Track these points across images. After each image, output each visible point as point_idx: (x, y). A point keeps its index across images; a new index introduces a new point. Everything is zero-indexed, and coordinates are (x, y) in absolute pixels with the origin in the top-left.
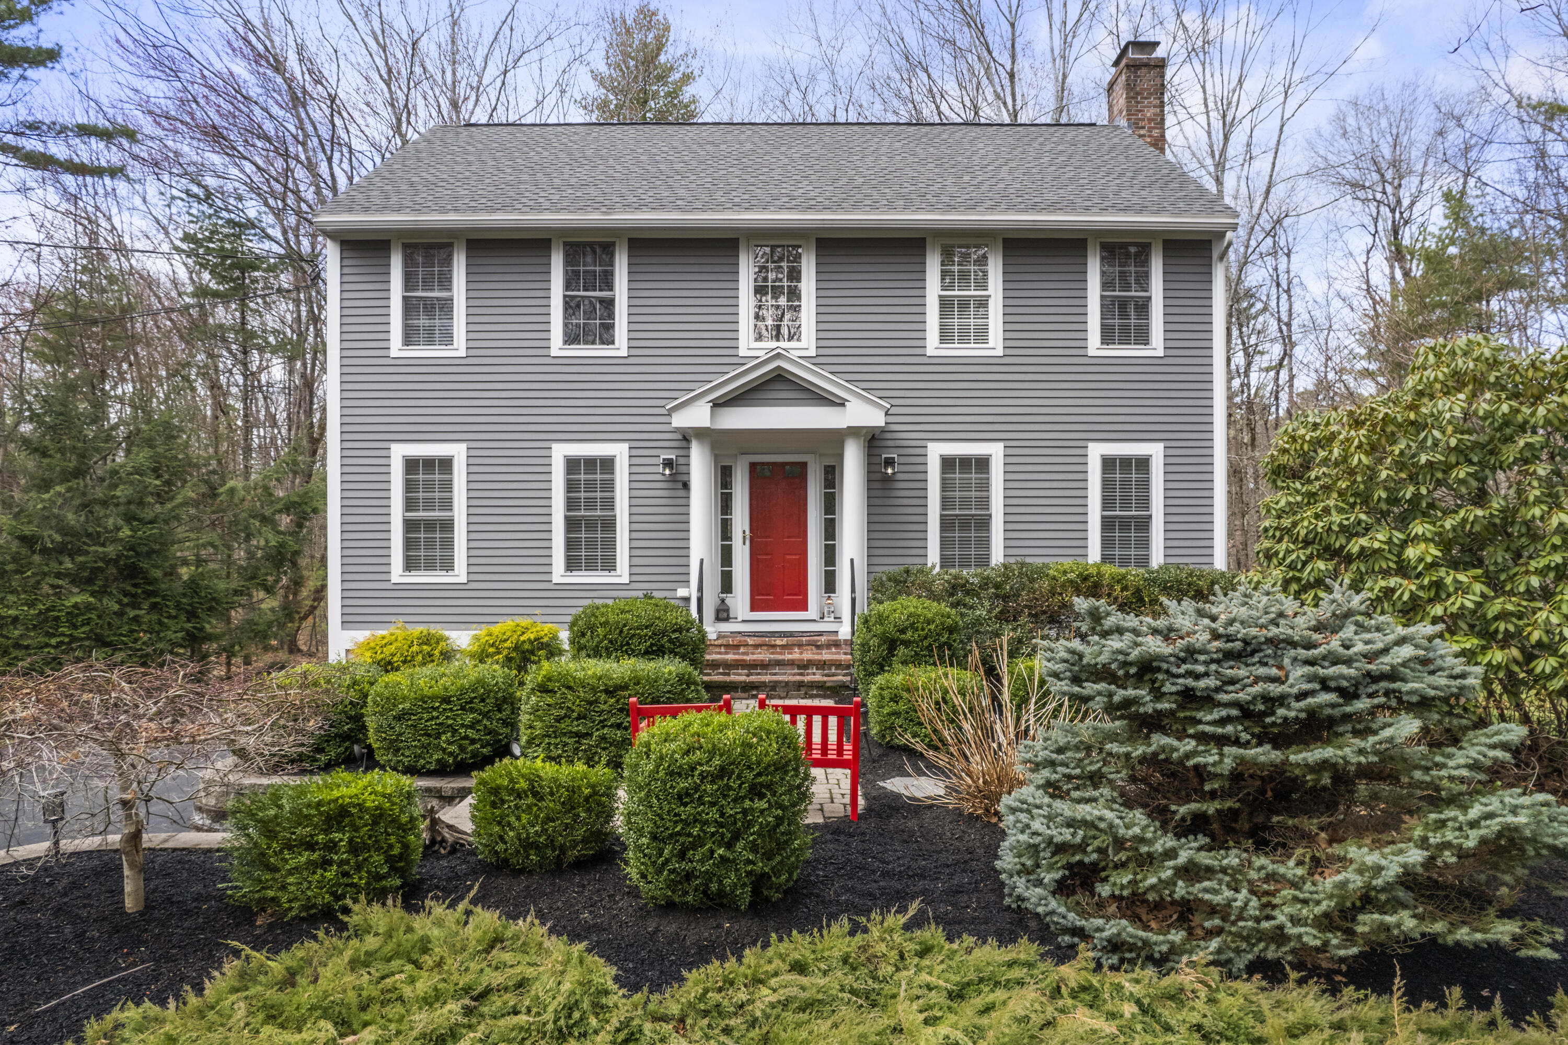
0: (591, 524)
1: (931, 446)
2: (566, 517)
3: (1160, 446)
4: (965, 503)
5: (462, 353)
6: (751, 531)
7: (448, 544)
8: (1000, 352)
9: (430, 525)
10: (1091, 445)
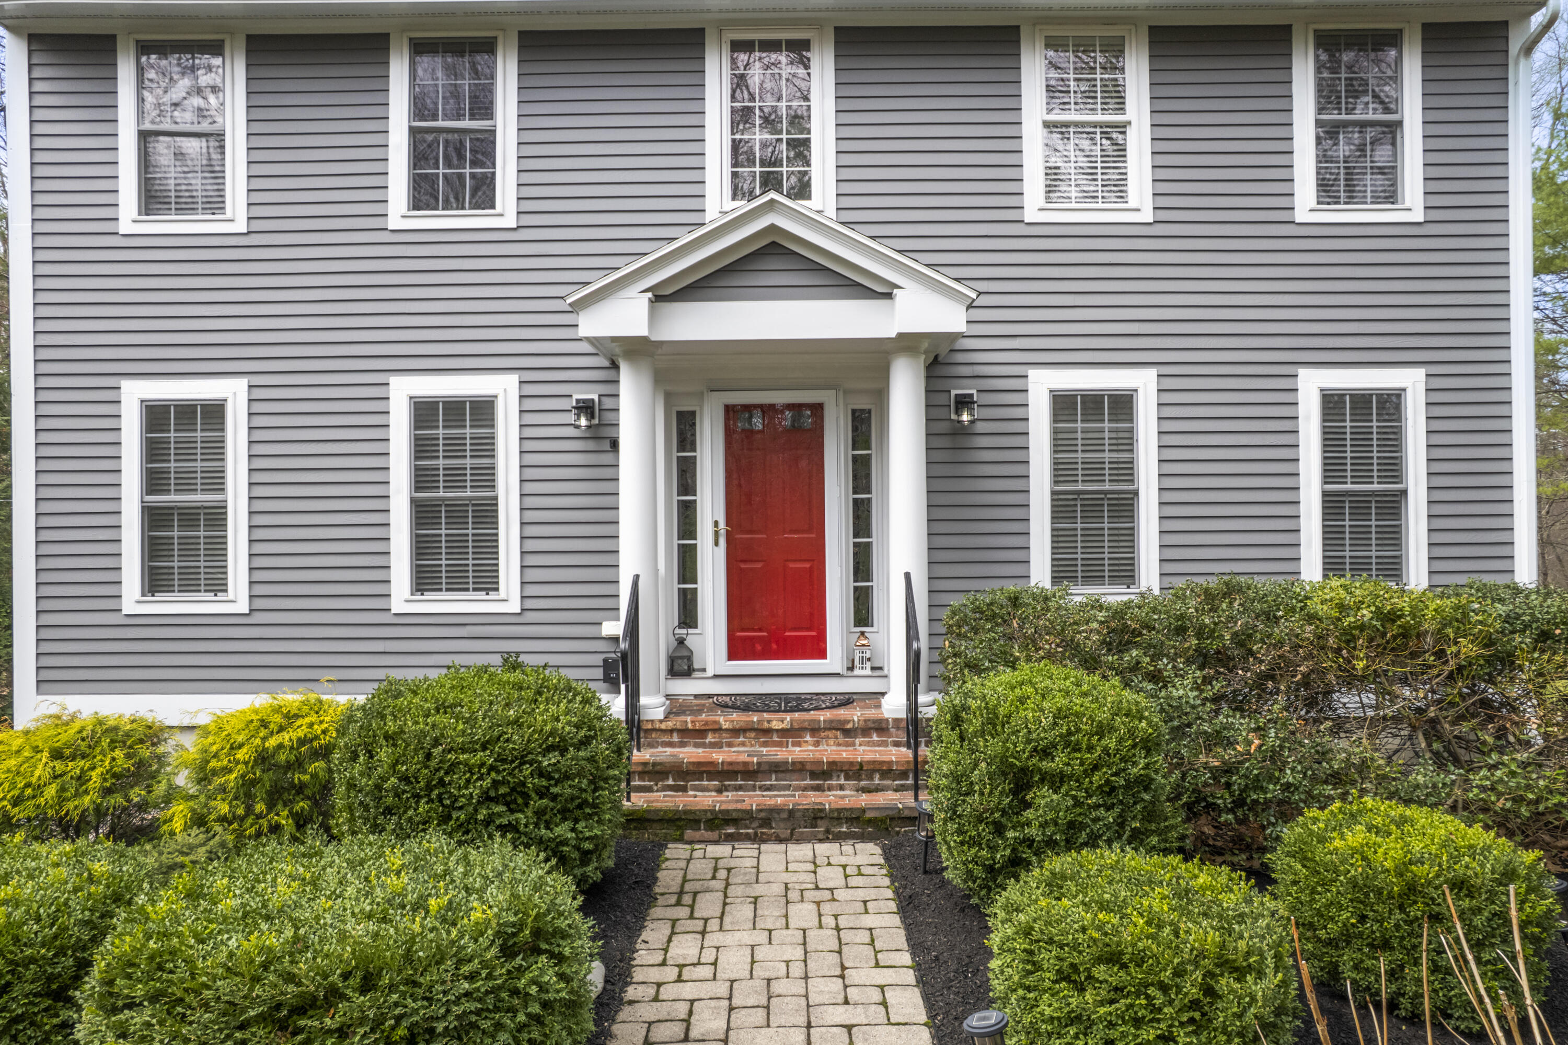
0: (456, 513)
1: (1034, 374)
2: (413, 500)
3: (1419, 373)
4: (1094, 471)
5: (241, 226)
6: (728, 523)
7: (218, 548)
8: (1147, 216)
9: (189, 516)
10: (1302, 372)
